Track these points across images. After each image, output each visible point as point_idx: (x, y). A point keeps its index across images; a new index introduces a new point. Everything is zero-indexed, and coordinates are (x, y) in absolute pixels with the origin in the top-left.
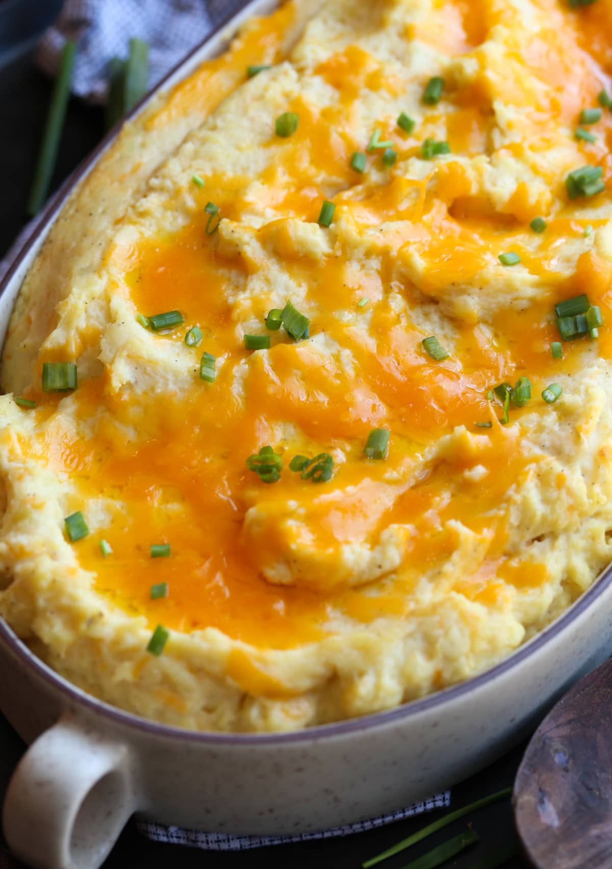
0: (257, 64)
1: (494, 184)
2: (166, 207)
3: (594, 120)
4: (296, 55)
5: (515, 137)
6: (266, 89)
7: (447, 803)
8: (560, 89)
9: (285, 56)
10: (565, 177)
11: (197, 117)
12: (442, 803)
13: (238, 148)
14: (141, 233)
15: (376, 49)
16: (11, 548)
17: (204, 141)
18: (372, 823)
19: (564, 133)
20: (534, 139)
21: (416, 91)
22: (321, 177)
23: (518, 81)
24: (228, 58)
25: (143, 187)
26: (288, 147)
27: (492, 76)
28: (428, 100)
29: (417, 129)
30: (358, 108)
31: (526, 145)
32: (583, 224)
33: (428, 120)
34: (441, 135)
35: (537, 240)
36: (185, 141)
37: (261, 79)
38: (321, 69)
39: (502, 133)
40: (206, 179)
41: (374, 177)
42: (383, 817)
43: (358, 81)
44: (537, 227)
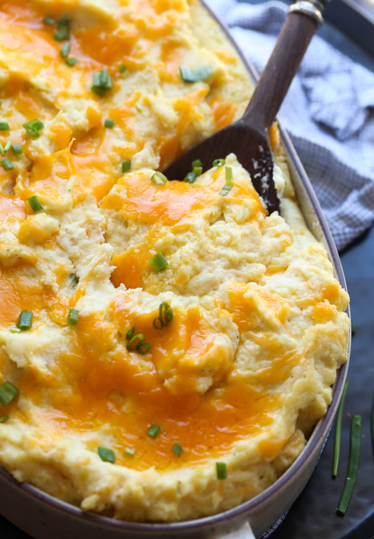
5: (56, 89)
16: (100, 493)
20: (62, 82)
29: (10, 124)
31: (63, 89)
33: (8, 116)
39: (47, 92)
44: (110, 125)
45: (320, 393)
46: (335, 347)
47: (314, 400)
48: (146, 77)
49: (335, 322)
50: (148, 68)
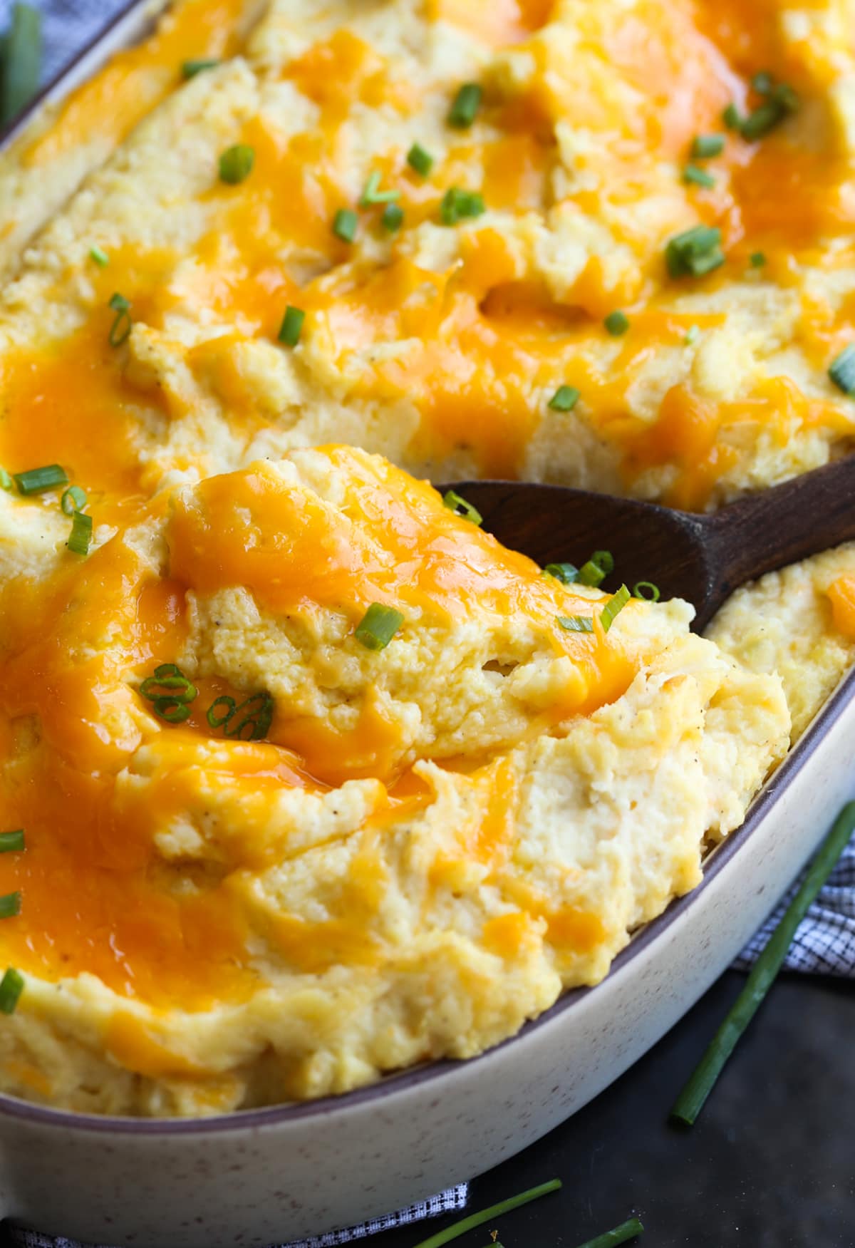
0: (198, 57)
1: (552, 260)
2: (49, 297)
3: (714, 152)
4: (256, 45)
5: (587, 182)
6: (206, 103)
7: (462, 1203)
8: (662, 101)
9: (240, 47)
10: (662, 246)
11: (102, 146)
12: (454, 1204)
13: (162, 202)
14: (11, 340)
15: (379, 35)
17: (109, 190)
18: (351, 1233)
19: (665, 173)
20: (615, 184)
21: (437, 105)
22: (287, 249)
23: (596, 89)
24: (153, 46)
25: (15, 263)
26: (238, 199)
27: (555, 83)
28: (457, 122)
29: (436, 170)
30: (348, 136)
31: (603, 196)
32: (685, 322)
33: (456, 155)
34: (472, 178)
35: (614, 348)
36: (83, 186)
37: (201, 85)
38: (293, 70)
39: (569, 175)
40: (111, 251)
41: (368, 248)
42: (367, 1224)
43: (350, 89)
44: (615, 327)
45: (335, 1052)
46: (451, 1004)
47: (310, 1053)
48: (771, 305)
49: (507, 969)
50: (792, 293)
